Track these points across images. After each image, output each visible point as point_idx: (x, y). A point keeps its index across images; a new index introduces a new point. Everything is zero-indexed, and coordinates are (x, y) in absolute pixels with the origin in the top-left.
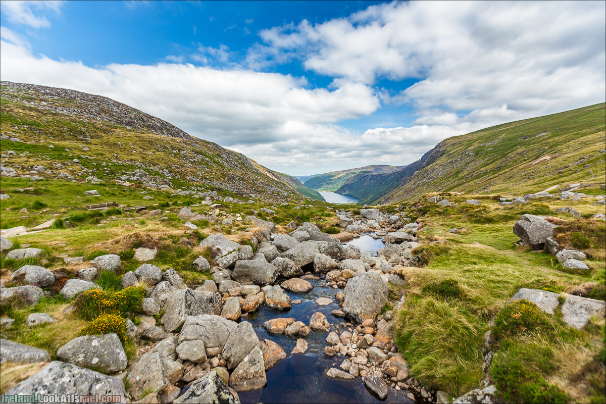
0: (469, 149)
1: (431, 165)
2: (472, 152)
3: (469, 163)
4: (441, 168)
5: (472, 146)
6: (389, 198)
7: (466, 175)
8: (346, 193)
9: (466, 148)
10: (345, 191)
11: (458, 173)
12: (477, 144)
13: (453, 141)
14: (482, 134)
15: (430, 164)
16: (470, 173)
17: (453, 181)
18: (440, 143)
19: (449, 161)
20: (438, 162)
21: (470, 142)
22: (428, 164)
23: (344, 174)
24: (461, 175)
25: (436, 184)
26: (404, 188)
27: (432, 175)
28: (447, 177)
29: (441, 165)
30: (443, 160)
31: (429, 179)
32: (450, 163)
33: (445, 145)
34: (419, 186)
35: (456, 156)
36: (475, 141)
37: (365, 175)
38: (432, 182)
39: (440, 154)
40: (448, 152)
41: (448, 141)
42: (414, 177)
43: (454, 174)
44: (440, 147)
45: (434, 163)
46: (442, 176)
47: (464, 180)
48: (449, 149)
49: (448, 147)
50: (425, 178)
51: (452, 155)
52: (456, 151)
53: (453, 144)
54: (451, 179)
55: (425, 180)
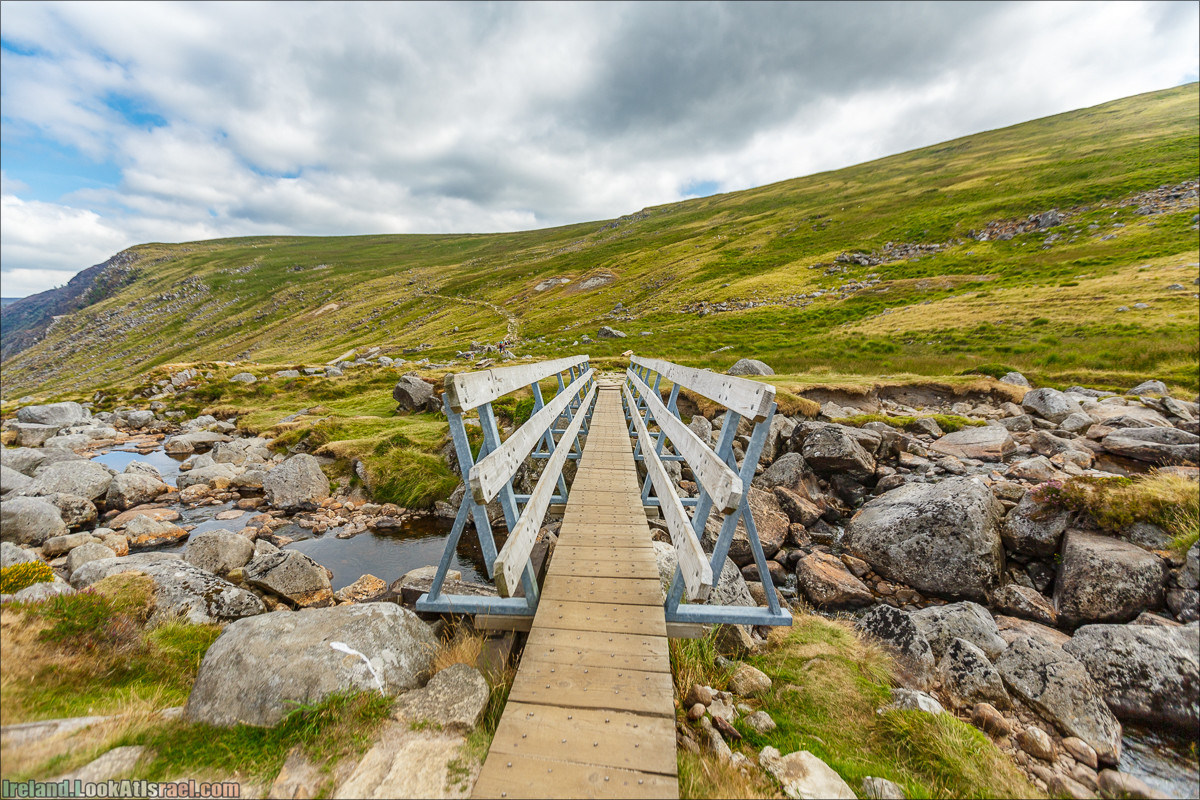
0: (197, 274)
1: (105, 303)
2: (204, 284)
3: (200, 305)
4: (134, 311)
5: (202, 269)
7: (198, 329)
9: (190, 273)
11: (178, 324)
12: (213, 268)
13: (158, 254)
14: (221, 248)
15: (99, 300)
16: (205, 326)
17: (168, 342)
18: (122, 252)
19: (152, 296)
20: (122, 296)
21: (197, 261)
22: (94, 298)
24: (185, 329)
25: (125, 347)
27: (111, 327)
28: (152, 332)
29: (133, 304)
30: (135, 291)
31: (103, 336)
32: (157, 301)
33: (136, 258)
34: (74, 352)
35: (169, 286)
36: (206, 260)
38: (114, 344)
39: (123, 278)
40: (146, 275)
41: (142, 251)
42: (55, 331)
43: (170, 325)
44: (123, 262)
45: (113, 299)
46: (140, 330)
47: (195, 341)
48: (147, 269)
49: (144, 264)
50: (89, 333)
51: (159, 284)
52: (168, 277)
53: (158, 260)
54: (162, 337)
55: (91, 338)
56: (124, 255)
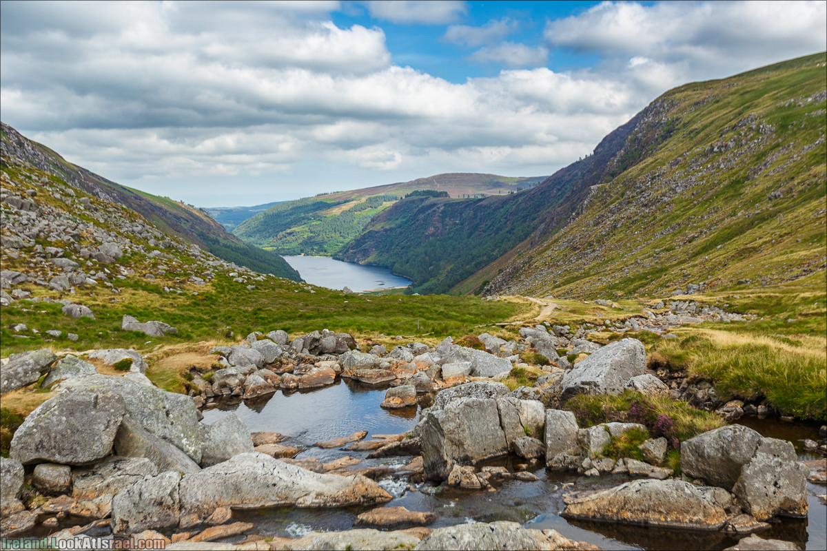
0: (754, 112)
1: (641, 165)
2: (769, 123)
3: (764, 154)
4: (679, 172)
5: (756, 106)
6: (516, 270)
7: (769, 189)
8: (370, 259)
9: (740, 114)
10: (365, 253)
11: (736, 184)
12: (769, 102)
13: (696, 96)
14: (774, 76)
15: (631, 165)
16: (777, 185)
17: (728, 209)
18: (656, 101)
19: (698, 150)
20: (660, 155)
21: (747, 96)
22: (626, 164)
23: (364, 199)
24: (749, 191)
25: (673, 219)
26: (564, 235)
27: (654, 195)
28: (704, 197)
29: (676, 162)
30: (675, 145)
31: (646, 206)
32: (705, 155)
33: (672, 105)
35: (714, 135)
36: (760, 94)
37: (427, 203)
39: (659, 132)
40: (685, 125)
41: (678, 96)
42: (592, 204)
43: (727, 187)
44: (658, 113)
45: (650, 160)
46: (688, 195)
47: (767, 206)
48: (686, 117)
49: (681, 111)
50: (629, 202)
51: (702, 134)
52: (712, 122)
53: (697, 103)
54: (719, 203)
55: (633, 209)
56: (658, 105)
